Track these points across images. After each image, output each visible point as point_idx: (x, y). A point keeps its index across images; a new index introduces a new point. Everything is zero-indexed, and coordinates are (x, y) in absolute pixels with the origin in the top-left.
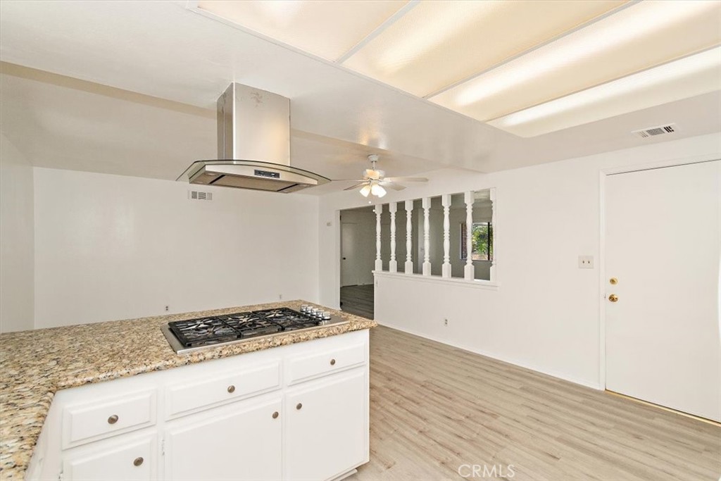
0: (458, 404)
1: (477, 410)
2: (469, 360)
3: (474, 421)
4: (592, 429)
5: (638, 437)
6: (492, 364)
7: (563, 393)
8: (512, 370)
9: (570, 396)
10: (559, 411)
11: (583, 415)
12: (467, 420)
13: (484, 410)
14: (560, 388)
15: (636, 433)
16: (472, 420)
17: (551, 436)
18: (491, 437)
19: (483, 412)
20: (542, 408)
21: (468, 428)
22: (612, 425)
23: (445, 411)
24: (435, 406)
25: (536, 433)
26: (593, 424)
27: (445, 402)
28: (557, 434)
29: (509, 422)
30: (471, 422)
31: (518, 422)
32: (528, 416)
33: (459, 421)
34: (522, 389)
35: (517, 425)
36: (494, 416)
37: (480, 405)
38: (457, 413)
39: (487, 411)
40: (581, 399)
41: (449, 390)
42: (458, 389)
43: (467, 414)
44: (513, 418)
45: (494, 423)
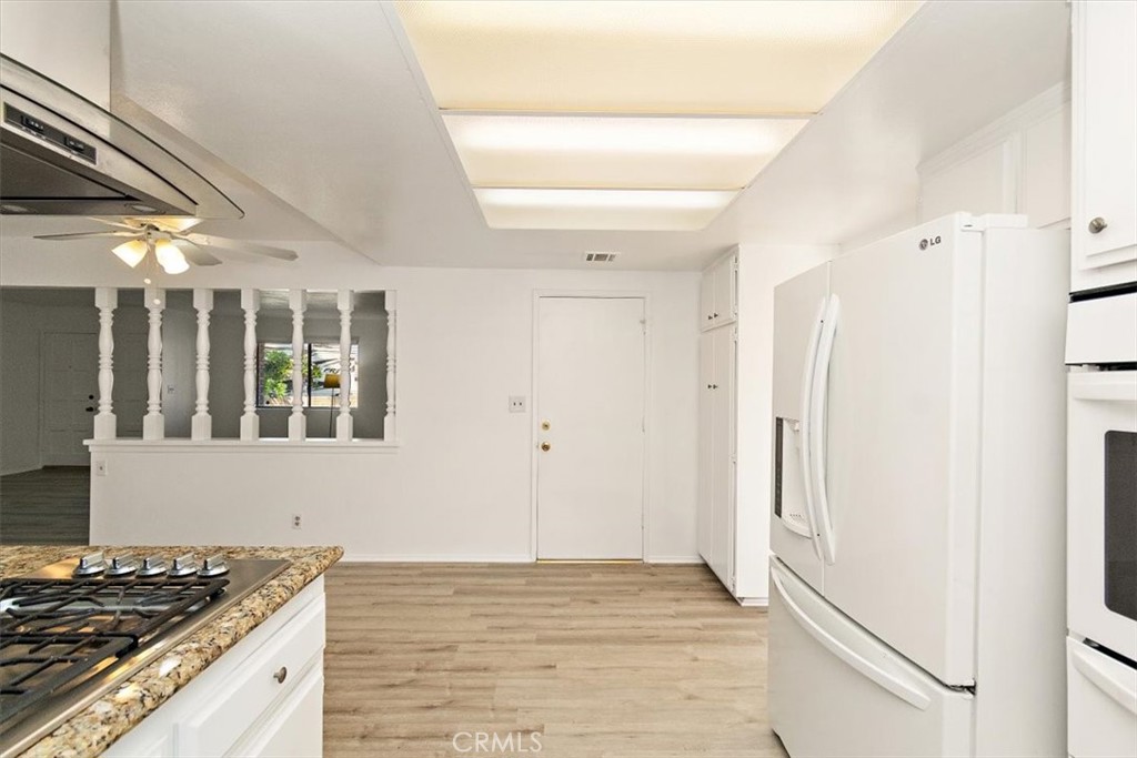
0: (389, 656)
1: (422, 651)
2: (356, 576)
3: (432, 671)
4: (556, 612)
5: (594, 602)
6: (395, 572)
7: (499, 581)
8: (424, 570)
9: (510, 581)
10: (514, 605)
11: (536, 600)
12: (421, 675)
13: (432, 646)
14: (495, 575)
15: (590, 598)
16: (427, 671)
17: (529, 642)
18: (469, 682)
19: (433, 650)
20: (495, 610)
21: (430, 687)
22: (567, 599)
23: (378, 677)
24: (354, 677)
25: (513, 647)
26: (553, 606)
27: (370, 663)
28: (533, 636)
29: (474, 647)
30: (429, 675)
31: (484, 642)
32: (489, 628)
33: (411, 683)
34: (456, 593)
35: (487, 647)
36: (451, 648)
37: (421, 642)
38: (399, 670)
39: (438, 646)
40: (523, 581)
41: (360, 640)
42: (371, 630)
43: (414, 665)
44: (475, 639)
45: (461, 658)
